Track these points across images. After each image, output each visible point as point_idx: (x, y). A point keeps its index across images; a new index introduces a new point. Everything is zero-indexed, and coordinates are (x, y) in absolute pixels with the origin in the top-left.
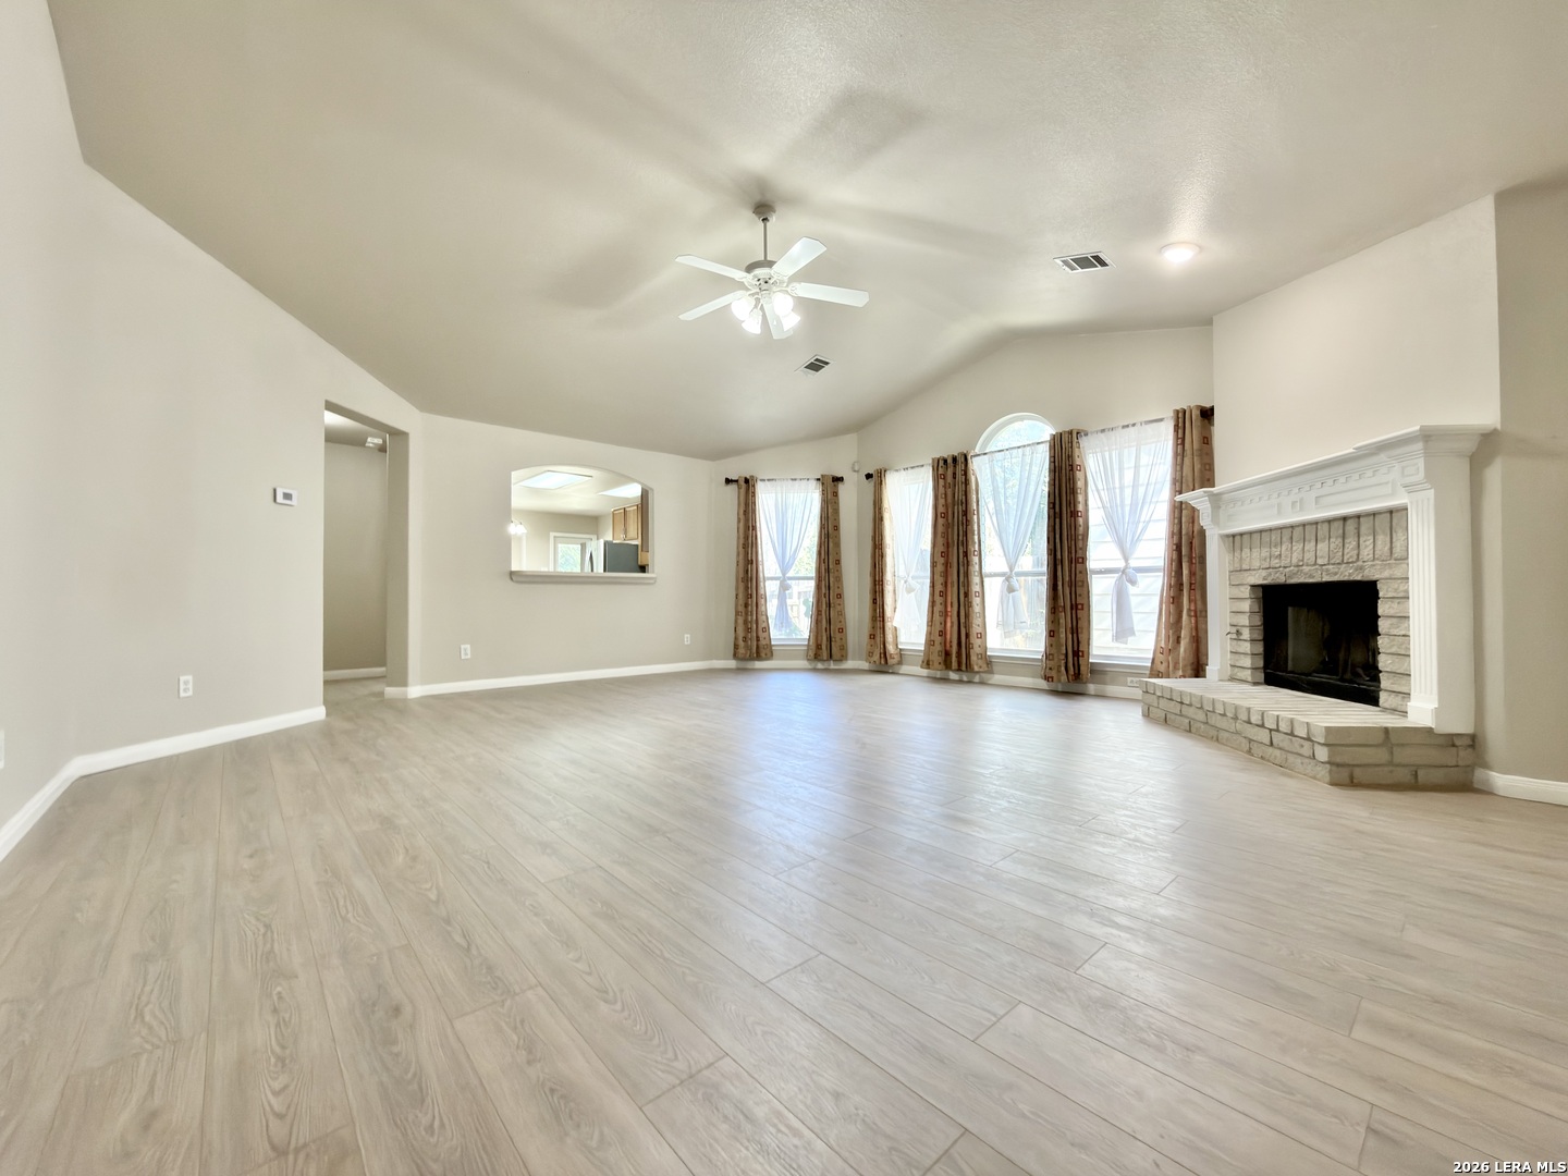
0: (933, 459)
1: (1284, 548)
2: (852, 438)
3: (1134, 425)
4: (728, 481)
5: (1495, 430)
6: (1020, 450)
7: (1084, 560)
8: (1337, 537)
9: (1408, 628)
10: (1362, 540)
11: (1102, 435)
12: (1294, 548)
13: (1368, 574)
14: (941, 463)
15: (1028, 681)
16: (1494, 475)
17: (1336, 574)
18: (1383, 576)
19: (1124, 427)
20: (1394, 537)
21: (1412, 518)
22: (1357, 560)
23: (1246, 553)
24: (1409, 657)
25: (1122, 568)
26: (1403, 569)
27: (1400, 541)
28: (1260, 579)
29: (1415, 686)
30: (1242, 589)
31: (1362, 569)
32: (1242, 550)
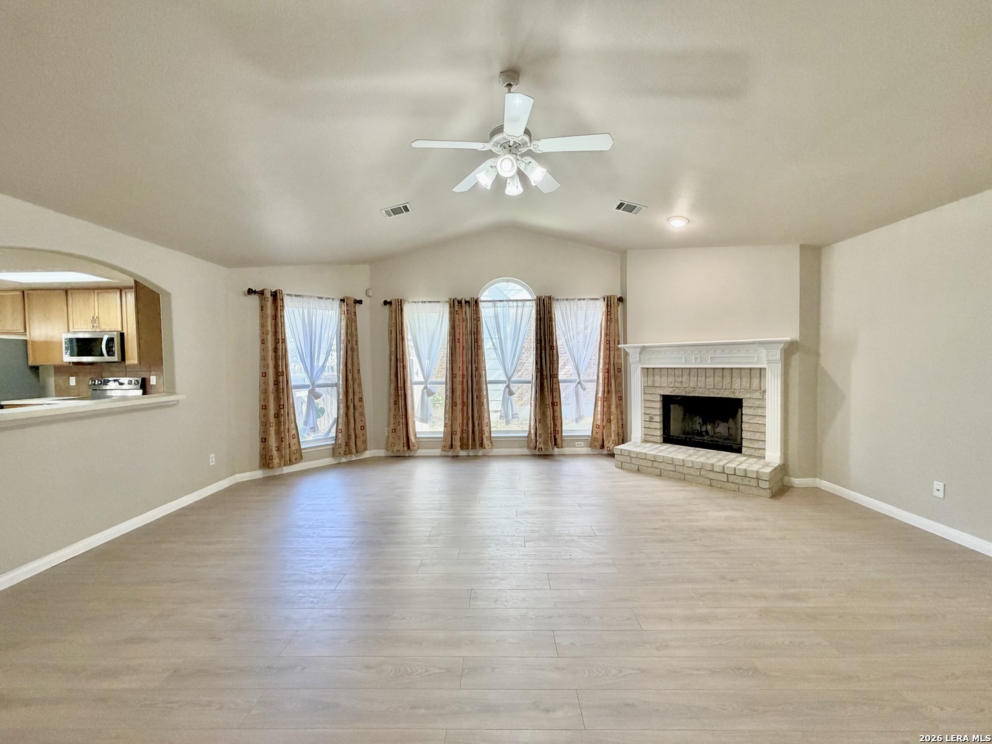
0: (450, 299)
1: (684, 378)
2: (367, 268)
3: (584, 299)
4: (250, 292)
5: (797, 341)
6: (515, 302)
7: (557, 375)
8: (719, 377)
9: (765, 421)
10: (733, 380)
11: (566, 302)
12: (691, 379)
13: (738, 396)
14: (456, 303)
15: (518, 451)
16: (796, 360)
17: (718, 394)
18: (746, 396)
19: (578, 299)
20: (752, 380)
21: (768, 374)
22: (731, 388)
23: (657, 378)
24: (764, 433)
25: (578, 381)
26: (757, 395)
27: (755, 382)
28: (667, 392)
29: (768, 445)
30: (654, 396)
31: (734, 393)
32: (654, 376)
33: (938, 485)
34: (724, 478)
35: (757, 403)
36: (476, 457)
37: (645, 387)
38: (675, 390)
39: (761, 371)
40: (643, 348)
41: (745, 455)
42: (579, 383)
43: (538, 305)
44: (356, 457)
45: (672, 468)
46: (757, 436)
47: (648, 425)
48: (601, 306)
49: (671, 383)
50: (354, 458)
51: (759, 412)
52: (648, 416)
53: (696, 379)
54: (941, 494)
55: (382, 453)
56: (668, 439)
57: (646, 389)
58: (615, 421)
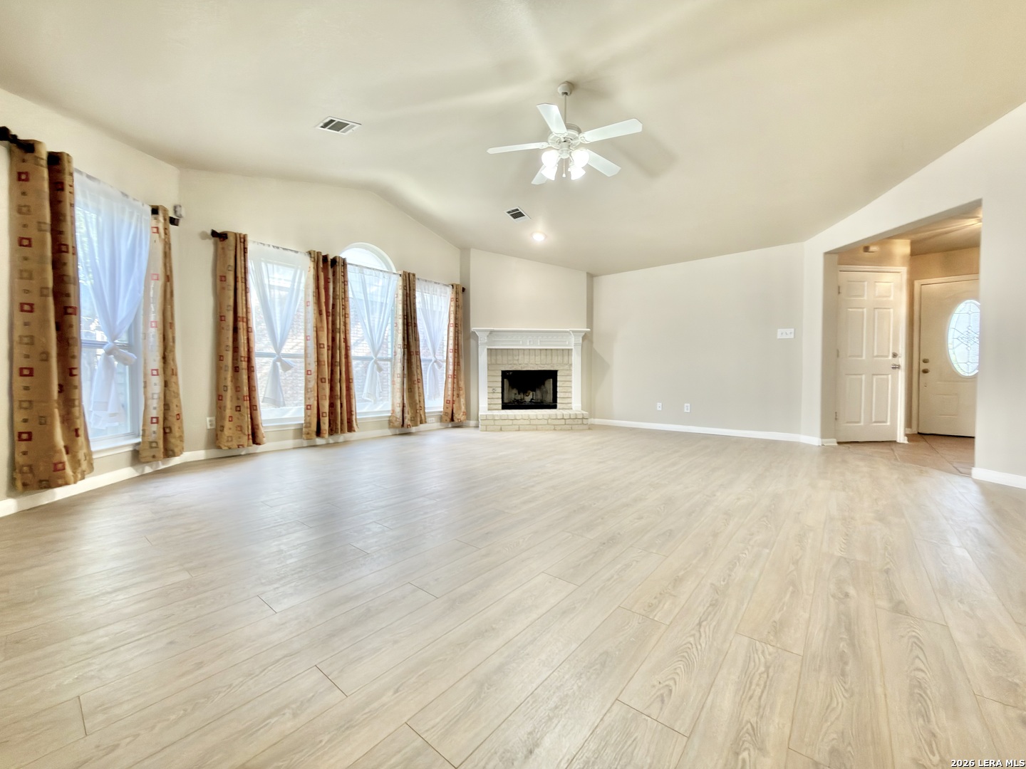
0: (313, 252)
1: (520, 357)
2: (175, 172)
3: (439, 284)
8: (544, 355)
9: (571, 384)
10: (553, 357)
11: (425, 283)
12: (525, 357)
13: (555, 368)
14: (321, 260)
15: (379, 433)
18: (560, 369)
19: (435, 283)
20: (564, 357)
21: (574, 353)
22: (551, 364)
23: (499, 357)
24: (571, 392)
25: (433, 359)
26: (567, 367)
27: (566, 358)
28: (506, 368)
29: (573, 400)
30: (495, 371)
31: (553, 367)
32: (496, 356)
33: (659, 404)
34: (563, 422)
35: (568, 372)
36: (336, 444)
37: (489, 364)
39: (569, 351)
40: (491, 332)
41: (560, 409)
42: (435, 361)
43: (404, 280)
44: (163, 464)
45: (528, 422)
46: (567, 395)
47: (491, 396)
48: (449, 293)
49: (510, 361)
50: (162, 467)
51: (568, 378)
52: (491, 389)
54: (660, 409)
55: (200, 454)
56: (505, 406)
57: (490, 366)
58: (464, 396)
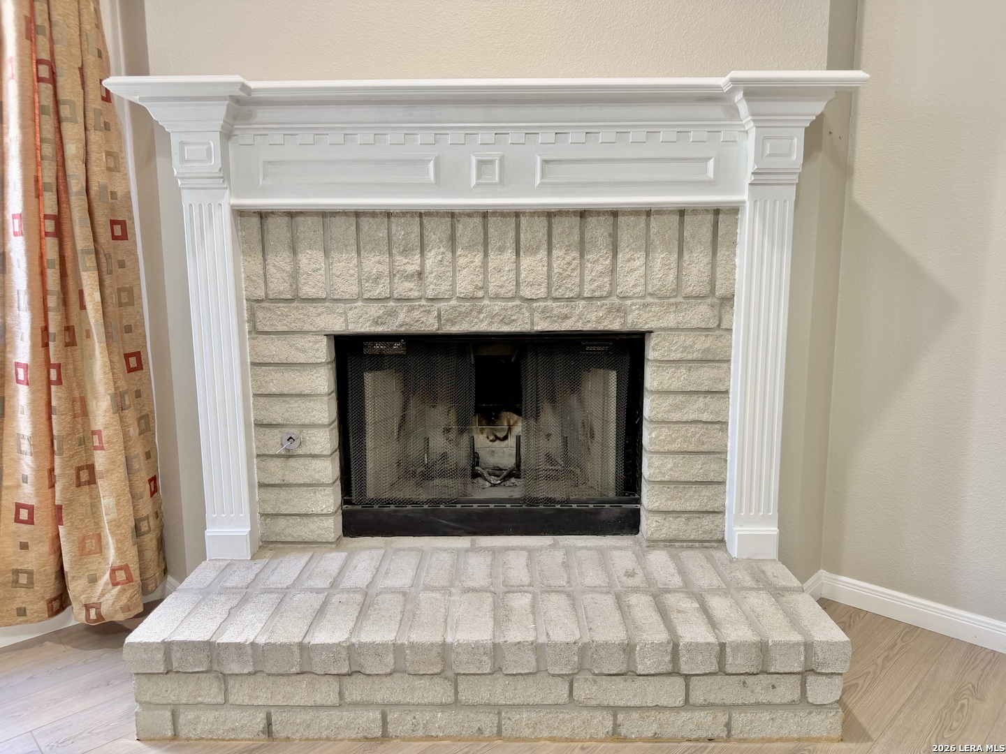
1: (431, 258)
8: (568, 249)
10: (620, 259)
12: (461, 261)
18: (661, 324)
20: (686, 256)
21: (745, 230)
22: (610, 294)
23: (311, 260)
24: (719, 453)
26: (702, 313)
27: (698, 264)
28: (360, 322)
30: (301, 342)
31: (620, 311)
32: (294, 251)
34: (670, 692)
35: (702, 344)
37: (254, 302)
38: (392, 313)
39: (720, 217)
47: (273, 471)
49: (376, 280)
51: (708, 377)
52: (272, 436)
53: (478, 259)
57: (259, 314)
58: (117, 471)
